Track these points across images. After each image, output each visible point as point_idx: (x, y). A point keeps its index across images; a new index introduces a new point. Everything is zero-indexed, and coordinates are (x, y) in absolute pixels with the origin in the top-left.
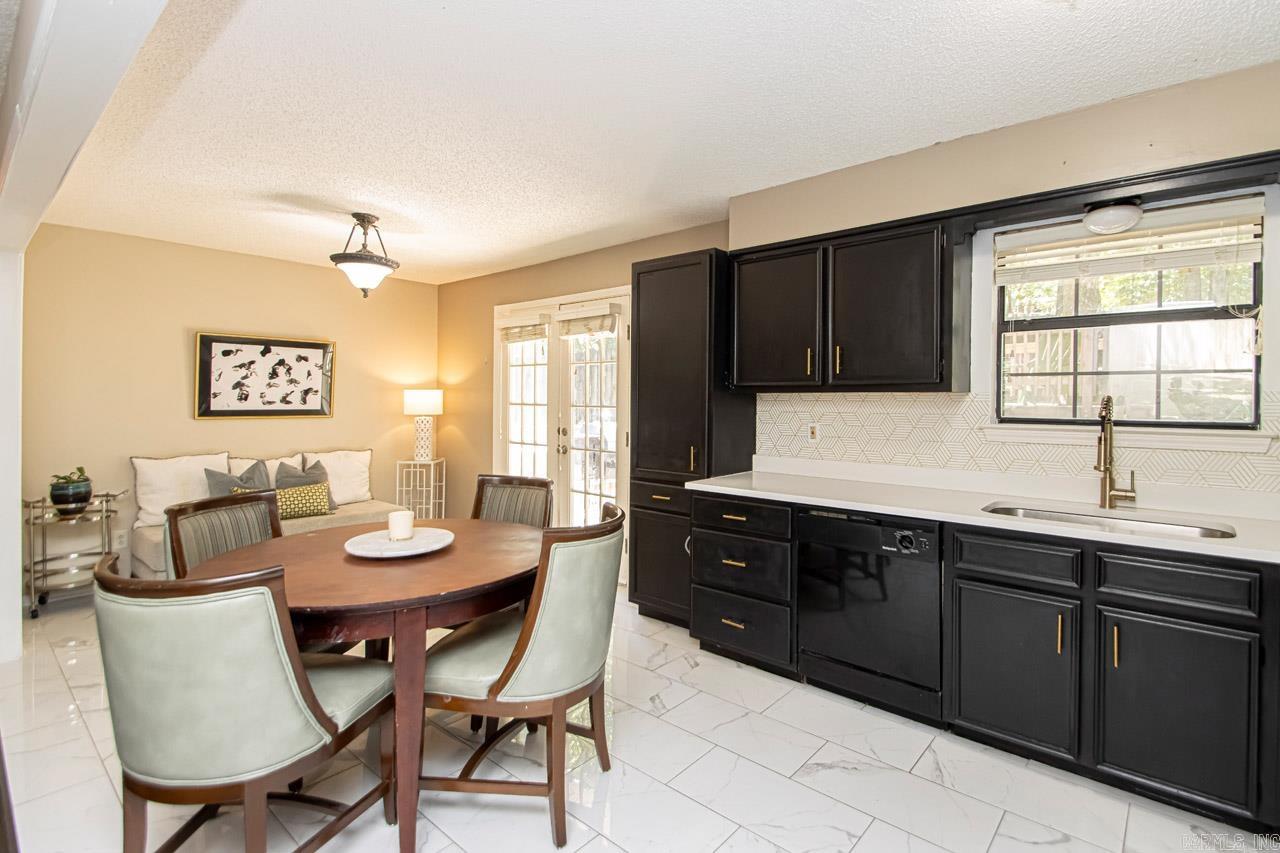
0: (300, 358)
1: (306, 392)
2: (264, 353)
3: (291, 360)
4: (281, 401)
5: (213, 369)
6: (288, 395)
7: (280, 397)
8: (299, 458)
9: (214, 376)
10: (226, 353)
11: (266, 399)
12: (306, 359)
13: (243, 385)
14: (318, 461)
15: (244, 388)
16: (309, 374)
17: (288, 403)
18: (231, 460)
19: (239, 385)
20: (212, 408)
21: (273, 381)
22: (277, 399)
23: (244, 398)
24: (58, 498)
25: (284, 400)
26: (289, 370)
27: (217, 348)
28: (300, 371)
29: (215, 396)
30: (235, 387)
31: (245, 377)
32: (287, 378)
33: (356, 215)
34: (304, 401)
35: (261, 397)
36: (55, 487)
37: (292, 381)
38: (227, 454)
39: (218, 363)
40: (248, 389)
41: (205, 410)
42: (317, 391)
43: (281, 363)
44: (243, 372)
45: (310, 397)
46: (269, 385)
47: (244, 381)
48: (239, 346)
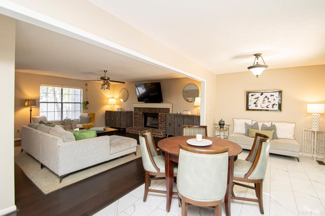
0: (271, 95)
1: (273, 105)
2: (261, 95)
3: (269, 96)
4: (266, 107)
5: (249, 99)
6: (268, 105)
7: (266, 106)
8: (270, 123)
9: (249, 101)
10: (252, 95)
11: (262, 106)
12: (273, 96)
13: (256, 103)
14: (274, 125)
15: (256, 104)
16: (274, 100)
17: (268, 108)
18: (252, 121)
19: (255, 103)
20: (249, 109)
21: (264, 102)
22: (265, 106)
23: (256, 106)
24: (220, 124)
25: (267, 107)
26: (268, 99)
27: (250, 94)
28: (271, 99)
29: (250, 106)
30: (254, 104)
31: (257, 101)
32: (268, 101)
33: (255, 55)
34: (273, 107)
35: (261, 106)
36: (219, 122)
37: (269, 102)
38: (252, 120)
39: (250, 98)
40: (257, 104)
41: (248, 109)
42: (277, 105)
43: (266, 97)
44: (256, 100)
45: (275, 106)
46: (263, 103)
47: (256, 102)
48: (255, 93)
